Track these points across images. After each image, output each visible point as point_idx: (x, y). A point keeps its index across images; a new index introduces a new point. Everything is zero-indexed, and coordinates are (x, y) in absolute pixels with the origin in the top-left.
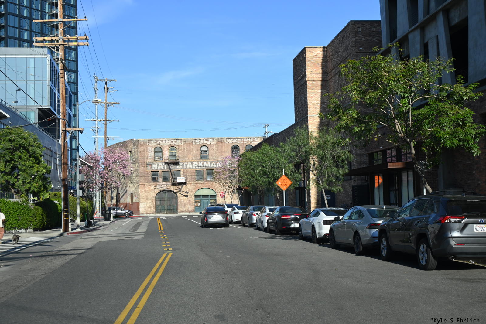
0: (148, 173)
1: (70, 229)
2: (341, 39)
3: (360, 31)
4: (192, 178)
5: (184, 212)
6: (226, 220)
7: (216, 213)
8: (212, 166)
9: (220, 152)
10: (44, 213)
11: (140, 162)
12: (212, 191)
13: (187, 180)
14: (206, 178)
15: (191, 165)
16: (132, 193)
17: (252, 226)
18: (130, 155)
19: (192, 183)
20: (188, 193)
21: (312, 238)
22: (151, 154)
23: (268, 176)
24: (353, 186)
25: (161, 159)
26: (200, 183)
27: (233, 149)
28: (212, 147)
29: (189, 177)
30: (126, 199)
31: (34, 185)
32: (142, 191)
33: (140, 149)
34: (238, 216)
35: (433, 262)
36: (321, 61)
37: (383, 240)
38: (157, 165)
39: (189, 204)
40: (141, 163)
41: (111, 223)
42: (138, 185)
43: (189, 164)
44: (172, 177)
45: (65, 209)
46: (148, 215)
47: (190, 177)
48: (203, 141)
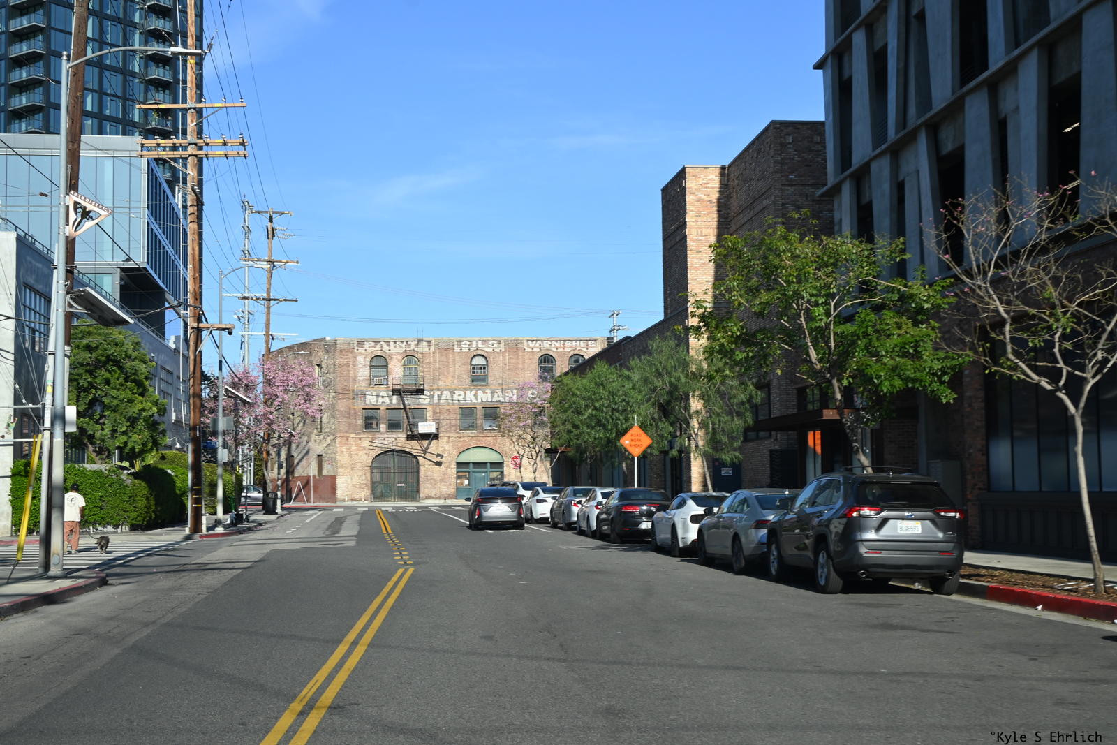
0: (355, 413)
1: (204, 528)
2: (755, 155)
3: (791, 141)
4: (451, 425)
5: (433, 498)
6: (519, 514)
7: (499, 501)
8: (494, 400)
9: (514, 369)
10: (152, 495)
11: (338, 387)
12: (494, 453)
13: (440, 430)
14: (482, 425)
15: (449, 398)
16: (320, 456)
17: (570, 526)
18: (317, 371)
19: (451, 435)
20: (441, 456)
21: (671, 548)
22: (363, 372)
23: (604, 427)
24: (771, 451)
25: (385, 383)
26: (469, 437)
27: (541, 362)
28: (496, 357)
29: (444, 422)
30: (308, 469)
31: (135, 437)
32: (343, 452)
33: (337, 361)
34: (543, 509)
35: (836, 581)
36: (717, 195)
37: (773, 547)
38: (375, 397)
39: (443, 480)
40: (342, 390)
41: (278, 517)
42: (334, 439)
43: (446, 394)
44: (409, 422)
45: (195, 487)
46: (355, 502)
47: (448, 422)
48: (477, 344)
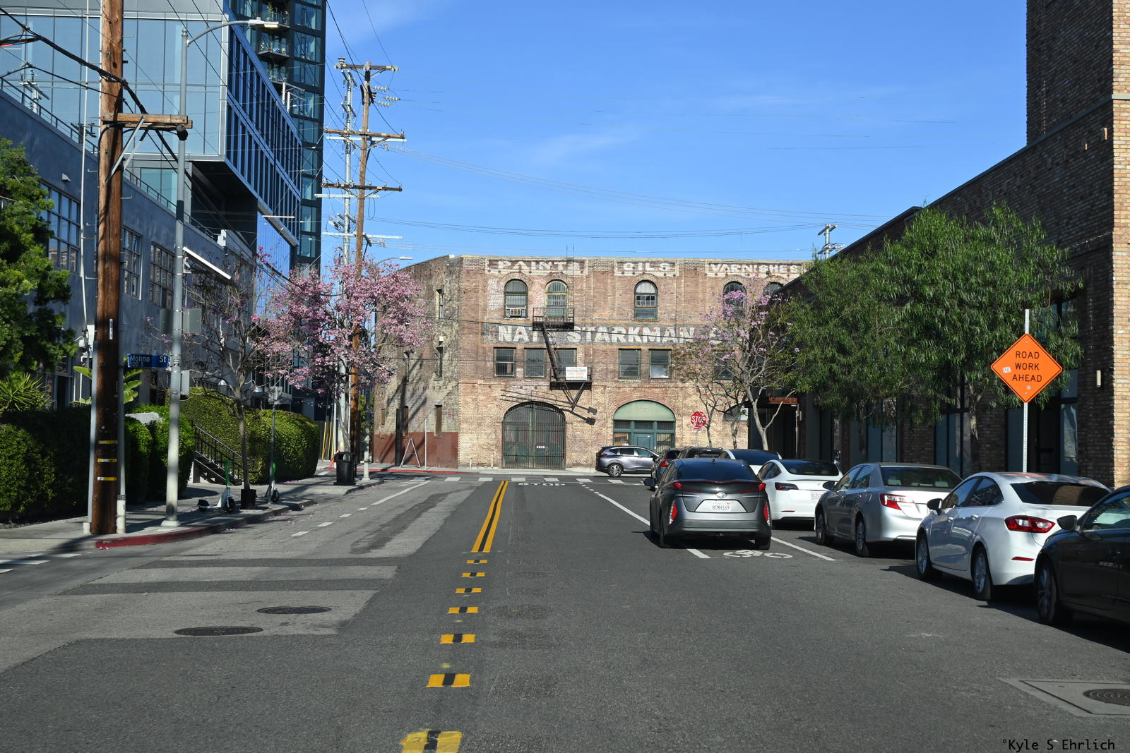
0: (484, 353)
1: (120, 524)
4: (607, 372)
5: (582, 465)
8: (665, 340)
9: (692, 299)
11: (463, 319)
12: (663, 408)
13: (596, 376)
14: (648, 372)
15: (606, 335)
16: (439, 407)
18: (437, 298)
19: (608, 384)
20: (595, 411)
22: (495, 300)
25: (524, 315)
26: (630, 387)
27: (727, 292)
28: (668, 284)
29: (599, 367)
30: (424, 423)
32: (467, 403)
33: (464, 285)
38: (510, 332)
39: (596, 443)
40: (467, 321)
42: (457, 385)
43: (601, 329)
44: (553, 365)
45: (101, 442)
46: (482, 468)
47: (604, 367)
48: (644, 267)
